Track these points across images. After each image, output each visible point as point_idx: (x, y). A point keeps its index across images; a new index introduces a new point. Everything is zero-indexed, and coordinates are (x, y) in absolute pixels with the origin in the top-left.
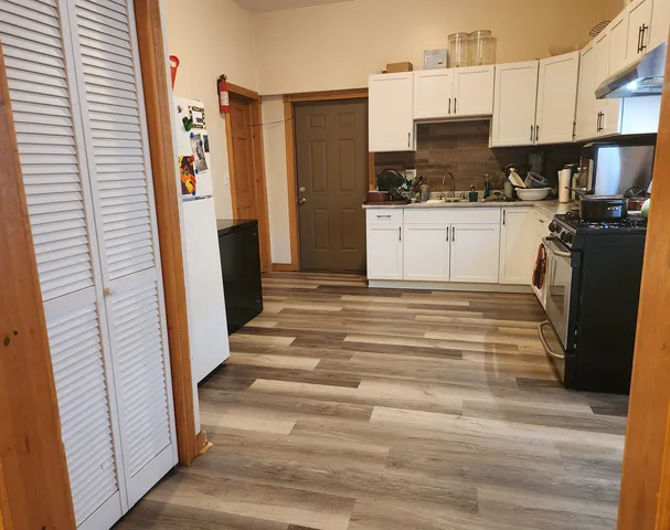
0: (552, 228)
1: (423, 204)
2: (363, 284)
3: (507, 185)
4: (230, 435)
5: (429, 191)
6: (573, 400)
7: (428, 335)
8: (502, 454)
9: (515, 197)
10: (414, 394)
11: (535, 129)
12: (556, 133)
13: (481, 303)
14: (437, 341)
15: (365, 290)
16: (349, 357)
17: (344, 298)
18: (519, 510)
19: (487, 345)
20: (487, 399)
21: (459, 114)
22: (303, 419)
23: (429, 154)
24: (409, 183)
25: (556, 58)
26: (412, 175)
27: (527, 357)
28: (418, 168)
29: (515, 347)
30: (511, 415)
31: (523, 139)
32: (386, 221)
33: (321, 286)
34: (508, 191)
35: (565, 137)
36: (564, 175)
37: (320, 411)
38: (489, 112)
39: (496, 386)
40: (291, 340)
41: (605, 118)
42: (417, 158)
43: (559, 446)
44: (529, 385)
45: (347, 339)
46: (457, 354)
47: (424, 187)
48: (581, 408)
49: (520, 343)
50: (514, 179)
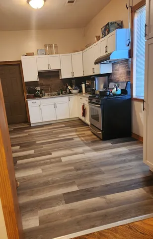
0: (89, 100)
1: (44, 97)
2: (28, 126)
3: (68, 89)
4: (23, 178)
5: (45, 93)
6: (105, 143)
7: (60, 136)
8: (100, 159)
9: (70, 93)
10: (68, 152)
11: (73, 73)
12: (79, 74)
13: (67, 125)
14: (64, 137)
15: (30, 127)
16: (42, 147)
17: (26, 131)
18: (113, 170)
19: (78, 135)
20: (87, 148)
21: (51, 69)
22: (42, 167)
23: (42, 82)
24: (39, 91)
25: (76, 53)
26: (39, 88)
27: (89, 136)
28: (40, 86)
29: (84, 134)
30: (96, 150)
31: (69, 76)
32: (35, 103)
33: (14, 129)
34: (68, 91)
35: (81, 75)
36: (83, 86)
37: (46, 164)
38: (59, 68)
39: (87, 144)
40: (19, 147)
41: (95, 70)
42: (39, 83)
43: (111, 154)
44: (94, 142)
45: (37, 142)
46: (72, 139)
47: (43, 92)
48: (109, 144)
49: (85, 132)
50: (69, 87)
